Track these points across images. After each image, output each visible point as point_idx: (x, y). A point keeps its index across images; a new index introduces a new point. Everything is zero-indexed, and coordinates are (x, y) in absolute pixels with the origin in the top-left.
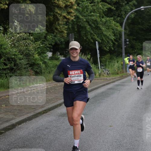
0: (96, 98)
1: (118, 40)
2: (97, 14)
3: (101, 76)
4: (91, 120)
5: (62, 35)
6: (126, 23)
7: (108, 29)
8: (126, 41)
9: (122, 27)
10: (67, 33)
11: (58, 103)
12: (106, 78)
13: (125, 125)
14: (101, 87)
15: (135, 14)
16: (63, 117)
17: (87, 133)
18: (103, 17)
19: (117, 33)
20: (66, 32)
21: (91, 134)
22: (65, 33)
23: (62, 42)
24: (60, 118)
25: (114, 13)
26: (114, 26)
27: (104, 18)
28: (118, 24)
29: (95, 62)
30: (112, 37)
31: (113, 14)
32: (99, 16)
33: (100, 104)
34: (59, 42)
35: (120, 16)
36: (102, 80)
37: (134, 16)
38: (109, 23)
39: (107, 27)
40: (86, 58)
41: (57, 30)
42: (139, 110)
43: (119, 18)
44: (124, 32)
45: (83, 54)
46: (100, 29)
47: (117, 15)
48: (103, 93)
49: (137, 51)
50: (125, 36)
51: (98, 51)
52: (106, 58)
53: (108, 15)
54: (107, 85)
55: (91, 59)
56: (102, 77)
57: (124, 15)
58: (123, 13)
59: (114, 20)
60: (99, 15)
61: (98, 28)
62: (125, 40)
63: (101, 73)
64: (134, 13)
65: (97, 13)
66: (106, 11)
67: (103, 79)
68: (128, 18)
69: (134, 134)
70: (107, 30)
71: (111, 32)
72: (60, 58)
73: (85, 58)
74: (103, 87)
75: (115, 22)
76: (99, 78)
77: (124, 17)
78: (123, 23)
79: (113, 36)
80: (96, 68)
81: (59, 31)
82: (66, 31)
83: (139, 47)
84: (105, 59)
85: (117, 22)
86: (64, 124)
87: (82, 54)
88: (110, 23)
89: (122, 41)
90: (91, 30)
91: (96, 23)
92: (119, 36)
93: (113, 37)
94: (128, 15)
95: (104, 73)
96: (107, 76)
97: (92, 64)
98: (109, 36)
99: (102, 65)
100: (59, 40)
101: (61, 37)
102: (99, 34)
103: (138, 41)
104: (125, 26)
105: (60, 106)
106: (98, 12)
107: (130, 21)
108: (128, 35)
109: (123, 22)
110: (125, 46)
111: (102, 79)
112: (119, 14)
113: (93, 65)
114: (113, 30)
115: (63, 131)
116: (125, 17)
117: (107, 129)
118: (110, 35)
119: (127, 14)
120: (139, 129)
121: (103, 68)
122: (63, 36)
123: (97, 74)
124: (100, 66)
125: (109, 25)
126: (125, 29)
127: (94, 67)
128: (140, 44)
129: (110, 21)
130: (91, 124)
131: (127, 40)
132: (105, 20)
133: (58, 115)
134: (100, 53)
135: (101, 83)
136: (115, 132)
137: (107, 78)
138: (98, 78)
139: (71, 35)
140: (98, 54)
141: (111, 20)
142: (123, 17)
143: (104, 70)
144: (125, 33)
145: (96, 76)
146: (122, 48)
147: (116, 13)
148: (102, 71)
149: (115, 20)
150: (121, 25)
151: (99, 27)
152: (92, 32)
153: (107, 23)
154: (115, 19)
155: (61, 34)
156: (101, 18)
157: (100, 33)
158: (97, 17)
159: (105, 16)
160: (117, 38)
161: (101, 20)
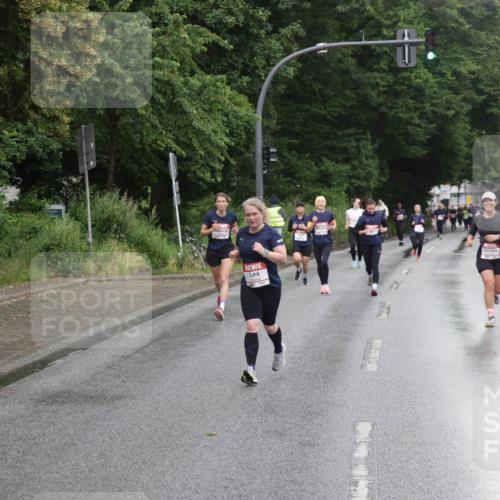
0: (166, 341)
1: (243, 150)
2: (173, 62)
3: (184, 267)
4: (145, 416)
5: (55, 129)
6: (268, 94)
7: (210, 111)
8: (266, 154)
9: (255, 107)
10: (71, 123)
11: (37, 359)
12: (200, 274)
13: (258, 433)
14: (182, 305)
15: (300, 65)
16: (52, 404)
17: (132, 459)
18: (192, 73)
19: (238, 126)
20: (67, 119)
21: (144, 462)
22: (62, 122)
23: (52, 152)
24: (40, 408)
25: (230, 61)
26: (228, 102)
27: (196, 76)
28: (242, 98)
29: (166, 222)
30: (222, 139)
31: (226, 64)
32: (178, 68)
33: (177, 361)
34: (43, 151)
35: (249, 70)
36: (189, 282)
37: (294, 71)
38: (211, 93)
39: (207, 107)
40: (136, 207)
41: (37, 112)
42: (307, 381)
43: (246, 79)
44: (263, 125)
45: (126, 194)
46: (184, 112)
47: (241, 66)
48: (188, 323)
49: (304, 187)
50: (263, 138)
51: (175, 186)
52: (201, 208)
53: (208, 66)
54: (204, 299)
55: (151, 210)
56: (187, 272)
57: (264, 68)
58: (260, 61)
59: (228, 84)
60: (179, 64)
61: (175, 108)
62: (264, 149)
63: (183, 258)
64: (295, 61)
65: (172, 59)
66: (202, 52)
67: (192, 278)
68: (275, 77)
69: (287, 460)
70: (206, 115)
71: (220, 122)
72: (47, 205)
73: (132, 206)
74: (190, 305)
75: (232, 89)
76: (179, 275)
77: (262, 74)
78: (259, 94)
79: (227, 135)
80: (169, 240)
81: (44, 116)
82: (68, 115)
83: (309, 173)
84: (198, 210)
85: (241, 91)
86: (52, 429)
87: (121, 194)
88: (216, 92)
89: (254, 154)
90: (153, 113)
91: (169, 92)
92: (244, 137)
93: (226, 140)
94: (274, 69)
95: (195, 258)
96: (203, 269)
97: (156, 226)
98: (213, 134)
99: (187, 231)
100: (45, 147)
101: (49, 137)
102: (179, 127)
103: (307, 155)
104: (265, 105)
105: (42, 368)
106: (175, 57)
107: (281, 88)
108: (274, 135)
109: (260, 90)
110: (264, 169)
111: (186, 278)
112: (246, 66)
113: (159, 230)
114: (227, 115)
115: (49, 452)
116: (266, 77)
117: (198, 444)
118: (214, 132)
119: (274, 66)
120: (303, 444)
121: (191, 241)
122: (57, 135)
123: (172, 261)
124: (183, 234)
125: (213, 99)
126: (266, 115)
127: (163, 236)
128: (313, 163)
129: (215, 86)
130: (147, 429)
131: (272, 150)
132: (199, 84)
133: (36, 397)
134: (180, 192)
135: (183, 292)
136: (225, 453)
137: (205, 275)
138: (173, 273)
139: (83, 130)
140: (175, 194)
141: (219, 84)
142: (260, 76)
143: (195, 248)
144: (265, 129)
145: (167, 268)
146: (254, 177)
147: (236, 62)
148: (187, 251)
149: (234, 85)
150: (253, 99)
151: (181, 106)
152: (157, 122)
153: (206, 91)
154: (235, 81)
155: (50, 125)
156: (184, 76)
157: (182, 126)
158: (173, 72)
159: (198, 71)
160: (238, 144)
161: (186, 83)
